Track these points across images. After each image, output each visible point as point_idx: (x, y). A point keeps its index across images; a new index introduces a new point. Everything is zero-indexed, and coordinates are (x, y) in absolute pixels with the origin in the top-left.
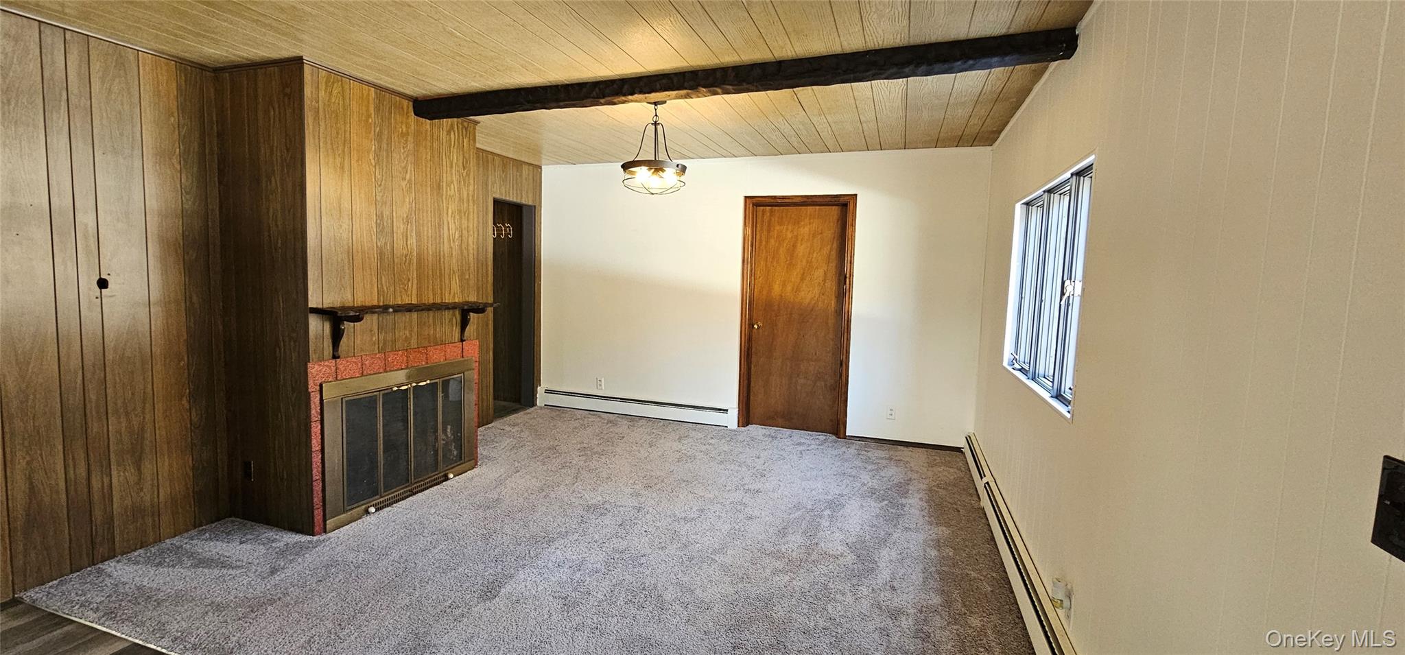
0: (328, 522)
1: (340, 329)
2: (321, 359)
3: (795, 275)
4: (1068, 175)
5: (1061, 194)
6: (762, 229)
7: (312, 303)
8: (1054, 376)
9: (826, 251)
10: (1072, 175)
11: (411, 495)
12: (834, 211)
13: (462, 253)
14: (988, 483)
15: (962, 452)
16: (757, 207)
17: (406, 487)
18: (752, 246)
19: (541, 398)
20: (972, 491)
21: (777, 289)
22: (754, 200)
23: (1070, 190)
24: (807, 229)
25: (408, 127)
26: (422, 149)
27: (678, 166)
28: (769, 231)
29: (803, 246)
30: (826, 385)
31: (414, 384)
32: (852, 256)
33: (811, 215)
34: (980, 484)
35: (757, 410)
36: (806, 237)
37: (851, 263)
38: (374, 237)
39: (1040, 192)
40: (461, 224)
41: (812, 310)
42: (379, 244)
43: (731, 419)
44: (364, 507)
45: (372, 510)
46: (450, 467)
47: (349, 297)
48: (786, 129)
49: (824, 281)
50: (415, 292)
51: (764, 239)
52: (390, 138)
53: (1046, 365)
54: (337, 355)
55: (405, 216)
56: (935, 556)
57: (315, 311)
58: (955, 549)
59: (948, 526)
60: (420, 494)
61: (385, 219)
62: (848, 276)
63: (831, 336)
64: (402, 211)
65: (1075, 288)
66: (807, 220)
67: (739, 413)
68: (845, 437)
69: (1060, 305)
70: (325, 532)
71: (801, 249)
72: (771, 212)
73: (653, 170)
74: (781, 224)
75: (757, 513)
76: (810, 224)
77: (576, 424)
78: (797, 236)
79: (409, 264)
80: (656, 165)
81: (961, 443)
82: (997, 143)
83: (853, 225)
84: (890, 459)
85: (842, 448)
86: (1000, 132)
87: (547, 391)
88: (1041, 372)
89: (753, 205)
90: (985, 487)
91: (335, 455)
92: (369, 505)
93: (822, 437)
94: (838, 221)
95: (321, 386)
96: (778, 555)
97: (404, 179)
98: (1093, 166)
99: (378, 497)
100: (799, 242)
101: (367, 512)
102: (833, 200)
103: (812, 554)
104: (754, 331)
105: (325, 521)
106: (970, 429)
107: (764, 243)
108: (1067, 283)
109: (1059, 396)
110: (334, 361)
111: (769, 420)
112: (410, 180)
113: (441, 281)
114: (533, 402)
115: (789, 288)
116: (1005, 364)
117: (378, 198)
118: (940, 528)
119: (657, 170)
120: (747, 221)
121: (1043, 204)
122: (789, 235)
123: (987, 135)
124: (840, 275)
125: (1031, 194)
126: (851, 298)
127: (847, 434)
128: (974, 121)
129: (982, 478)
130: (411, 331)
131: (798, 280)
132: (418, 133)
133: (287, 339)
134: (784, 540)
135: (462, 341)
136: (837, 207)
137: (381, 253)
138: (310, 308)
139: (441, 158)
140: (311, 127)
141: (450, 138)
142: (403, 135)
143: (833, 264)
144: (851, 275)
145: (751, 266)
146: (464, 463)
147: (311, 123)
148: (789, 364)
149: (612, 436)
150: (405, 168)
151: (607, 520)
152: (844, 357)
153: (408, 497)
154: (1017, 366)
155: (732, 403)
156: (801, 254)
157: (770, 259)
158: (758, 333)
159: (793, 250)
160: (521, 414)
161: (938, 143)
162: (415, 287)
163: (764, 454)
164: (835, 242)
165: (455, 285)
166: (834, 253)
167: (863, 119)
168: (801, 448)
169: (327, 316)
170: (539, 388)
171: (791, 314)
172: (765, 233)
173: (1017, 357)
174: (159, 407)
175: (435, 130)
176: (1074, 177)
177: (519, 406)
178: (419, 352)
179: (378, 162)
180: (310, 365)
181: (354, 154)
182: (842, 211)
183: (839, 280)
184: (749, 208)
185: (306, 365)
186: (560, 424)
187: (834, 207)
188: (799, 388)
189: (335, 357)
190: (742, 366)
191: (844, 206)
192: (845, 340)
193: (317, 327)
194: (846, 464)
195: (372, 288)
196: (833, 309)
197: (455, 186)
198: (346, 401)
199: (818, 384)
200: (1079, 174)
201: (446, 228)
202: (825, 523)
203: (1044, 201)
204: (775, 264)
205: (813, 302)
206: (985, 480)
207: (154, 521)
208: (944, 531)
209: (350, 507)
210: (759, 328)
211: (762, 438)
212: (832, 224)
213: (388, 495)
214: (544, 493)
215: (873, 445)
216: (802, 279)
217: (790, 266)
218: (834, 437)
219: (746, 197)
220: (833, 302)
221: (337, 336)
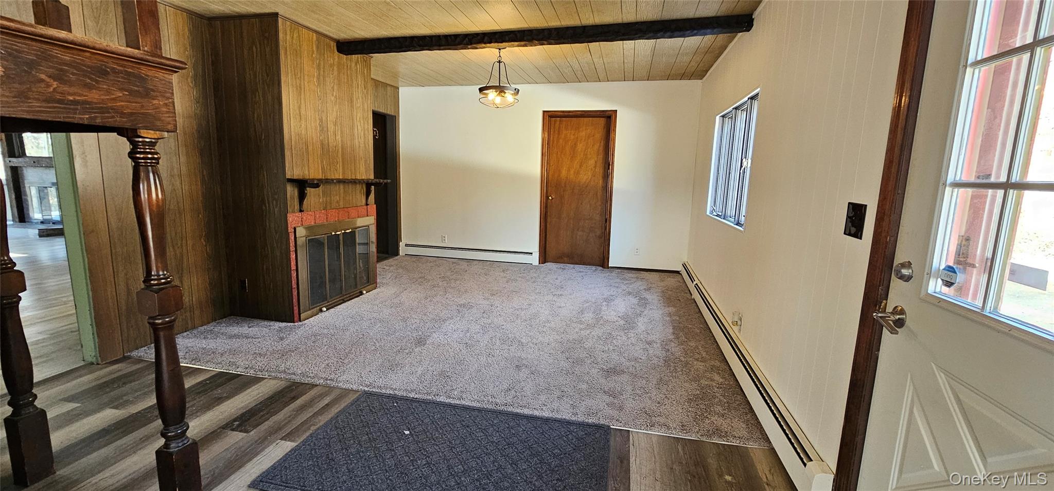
0: (301, 315)
1: (304, 192)
2: (293, 212)
3: (576, 164)
4: (746, 99)
5: (742, 110)
6: (554, 132)
7: (288, 176)
8: (735, 216)
9: (596, 147)
10: (748, 99)
11: (343, 303)
12: (602, 121)
13: (365, 146)
14: (697, 284)
15: (680, 274)
16: (551, 118)
17: (340, 297)
18: (548, 144)
19: (403, 250)
20: (687, 291)
21: (564, 173)
22: (550, 114)
23: (747, 108)
24: (584, 133)
25: (334, 60)
26: (341, 74)
27: (515, 89)
28: (559, 134)
29: (581, 145)
30: (596, 235)
31: (343, 231)
32: (614, 151)
33: (586, 124)
34: (691, 286)
35: (551, 252)
36: (584, 139)
37: (613, 155)
38: (318, 134)
39: (731, 109)
40: (364, 128)
41: (587, 186)
42: (321, 138)
43: (535, 259)
44: (318, 308)
45: (324, 309)
46: (363, 287)
47: (307, 172)
48: (576, 66)
49: (595, 167)
50: (341, 171)
51: (555, 139)
52: (324, 68)
53: (731, 211)
54: (302, 210)
55: (334, 120)
56: (669, 320)
57: (292, 181)
58: (679, 317)
59: (674, 306)
60: (349, 302)
61: (324, 122)
62: (611, 163)
63: (599, 203)
64: (332, 117)
65: (747, 163)
66: (584, 128)
67: (539, 256)
68: (608, 267)
69: (740, 173)
70: (300, 321)
71: (580, 147)
72: (560, 121)
73: (498, 92)
74: (566, 129)
75: (563, 305)
76: (586, 130)
77: (432, 264)
78: (577, 138)
79: (337, 152)
80: (500, 89)
81: (679, 268)
82: (705, 78)
83: (615, 131)
84: (637, 278)
85: (606, 273)
86: (707, 71)
87: (407, 245)
88: (729, 214)
89: (549, 117)
90: (695, 286)
91: (304, 274)
92: (322, 306)
93: (594, 268)
94: (604, 128)
95: (295, 229)
96: (581, 322)
97: (333, 95)
98: (759, 95)
99: (326, 302)
100: (579, 141)
101: (321, 311)
102: (602, 113)
103: (599, 320)
104: (549, 201)
105: (300, 314)
106: (685, 260)
107: (555, 142)
108: (744, 160)
109: (738, 224)
110: (300, 213)
111: (558, 259)
112: (336, 95)
113: (355, 164)
114: (397, 253)
115: (572, 172)
116: (708, 213)
117: (319, 108)
118: (670, 308)
119: (501, 92)
120: (545, 128)
121: (732, 117)
122: (572, 137)
123: (699, 73)
124: (605, 163)
125: (726, 110)
126: (612, 178)
127: (610, 266)
128: (693, 63)
129: (693, 282)
130: (340, 197)
131: (578, 167)
132: (339, 64)
133: (270, 199)
134: (583, 316)
135: (367, 205)
136: (603, 119)
137: (322, 144)
138: (287, 179)
139: (352, 80)
140: (283, 60)
141: (357, 68)
142: (332, 66)
143: (601, 157)
144: (613, 163)
145: (547, 157)
146: (371, 285)
147: (283, 59)
148: (572, 222)
149: (458, 270)
150: (333, 88)
151: (474, 311)
152: (608, 216)
153: (342, 303)
154: (715, 213)
155: (535, 248)
156: (579, 150)
157: (559, 153)
158: (552, 202)
159: (575, 147)
160: (391, 260)
161: (669, 77)
162: (341, 168)
163: (559, 278)
164: (602, 142)
165: (362, 169)
166: (601, 148)
167: (625, 61)
168: (582, 274)
169: (294, 183)
170: (401, 243)
171: (573, 189)
172: (556, 136)
173: (715, 208)
174: (190, 243)
175: (349, 62)
176: (750, 100)
177: (387, 256)
178: (344, 211)
179: (319, 84)
180: (288, 215)
181: (306, 77)
182: (607, 120)
183: (605, 167)
184: (546, 118)
185: (286, 215)
186: (420, 265)
187: (601, 119)
188: (578, 237)
189: (301, 211)
190: (542, 224)
191: (609, 118)
192: (609, 206)
193: (291, 191)
194: (612, 281)
195: (318, 166)
196: (600, 185)
197: (360, 101)
198: (309, 240)
199: (591, 235)
200: (752, 98)
201: (356, 129)
202: (604, 308)
203: (732, 114)
204: (563, 156)
205: (588, 181)
206: (695, 283)
207: (191, 315)
208: (672, 309)
209: (312, 307)
210: (552, 199)
211: (555, 269)
212: (600, 130)
213: (331, 301)
214: (428, 300)
215: (626, 271)
216: (581, 166)
217: (573, 157)
218: (601, 268)
219: (544, 111)
220: (601, 182)
221: (302, 197)
